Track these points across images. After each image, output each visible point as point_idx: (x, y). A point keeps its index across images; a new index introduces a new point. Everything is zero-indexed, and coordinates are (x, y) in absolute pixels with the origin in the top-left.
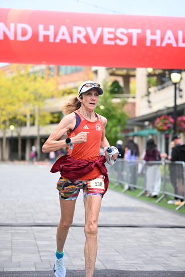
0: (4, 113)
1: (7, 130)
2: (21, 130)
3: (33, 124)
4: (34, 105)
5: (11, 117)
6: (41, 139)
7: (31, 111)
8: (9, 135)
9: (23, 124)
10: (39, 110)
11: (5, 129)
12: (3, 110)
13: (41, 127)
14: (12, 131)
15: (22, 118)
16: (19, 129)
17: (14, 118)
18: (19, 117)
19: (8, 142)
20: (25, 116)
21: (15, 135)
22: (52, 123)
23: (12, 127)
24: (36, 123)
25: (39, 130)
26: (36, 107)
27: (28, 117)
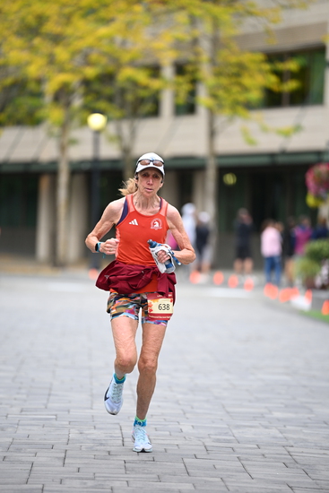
0: (62, 54)
1: (75, 133)
2: (133, 133)
3: (187, 108)
4: (193, 21)
5: (91, 72)
6: (222, 171)
7: (178, 45)
8: (82, 151)
9: (147, 107)
10: (216, 42)
11: (65, 126)
12: (57, 39)
13: (221, 119)
14: (98, 132)
15: (142, 77)
16: (125, 128)
17: (107, 78)
18: (126, 73)
19: (79, 180)
20: (155, 70)
21: (109, 151)
22: (273, 100)
23: (96, 121)
24: (203, 99)
25: (212, 134)
26: (205, 28)
27: (168, 72)
